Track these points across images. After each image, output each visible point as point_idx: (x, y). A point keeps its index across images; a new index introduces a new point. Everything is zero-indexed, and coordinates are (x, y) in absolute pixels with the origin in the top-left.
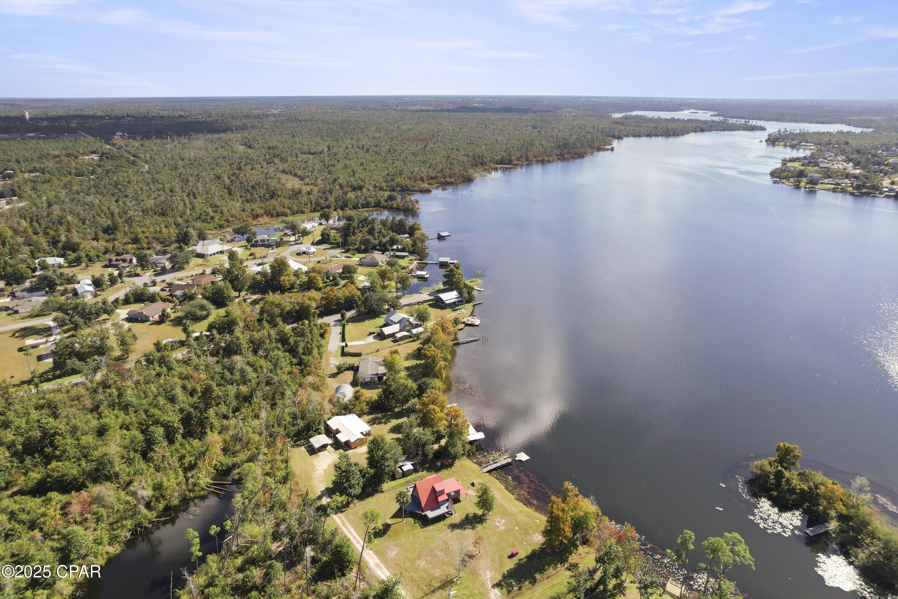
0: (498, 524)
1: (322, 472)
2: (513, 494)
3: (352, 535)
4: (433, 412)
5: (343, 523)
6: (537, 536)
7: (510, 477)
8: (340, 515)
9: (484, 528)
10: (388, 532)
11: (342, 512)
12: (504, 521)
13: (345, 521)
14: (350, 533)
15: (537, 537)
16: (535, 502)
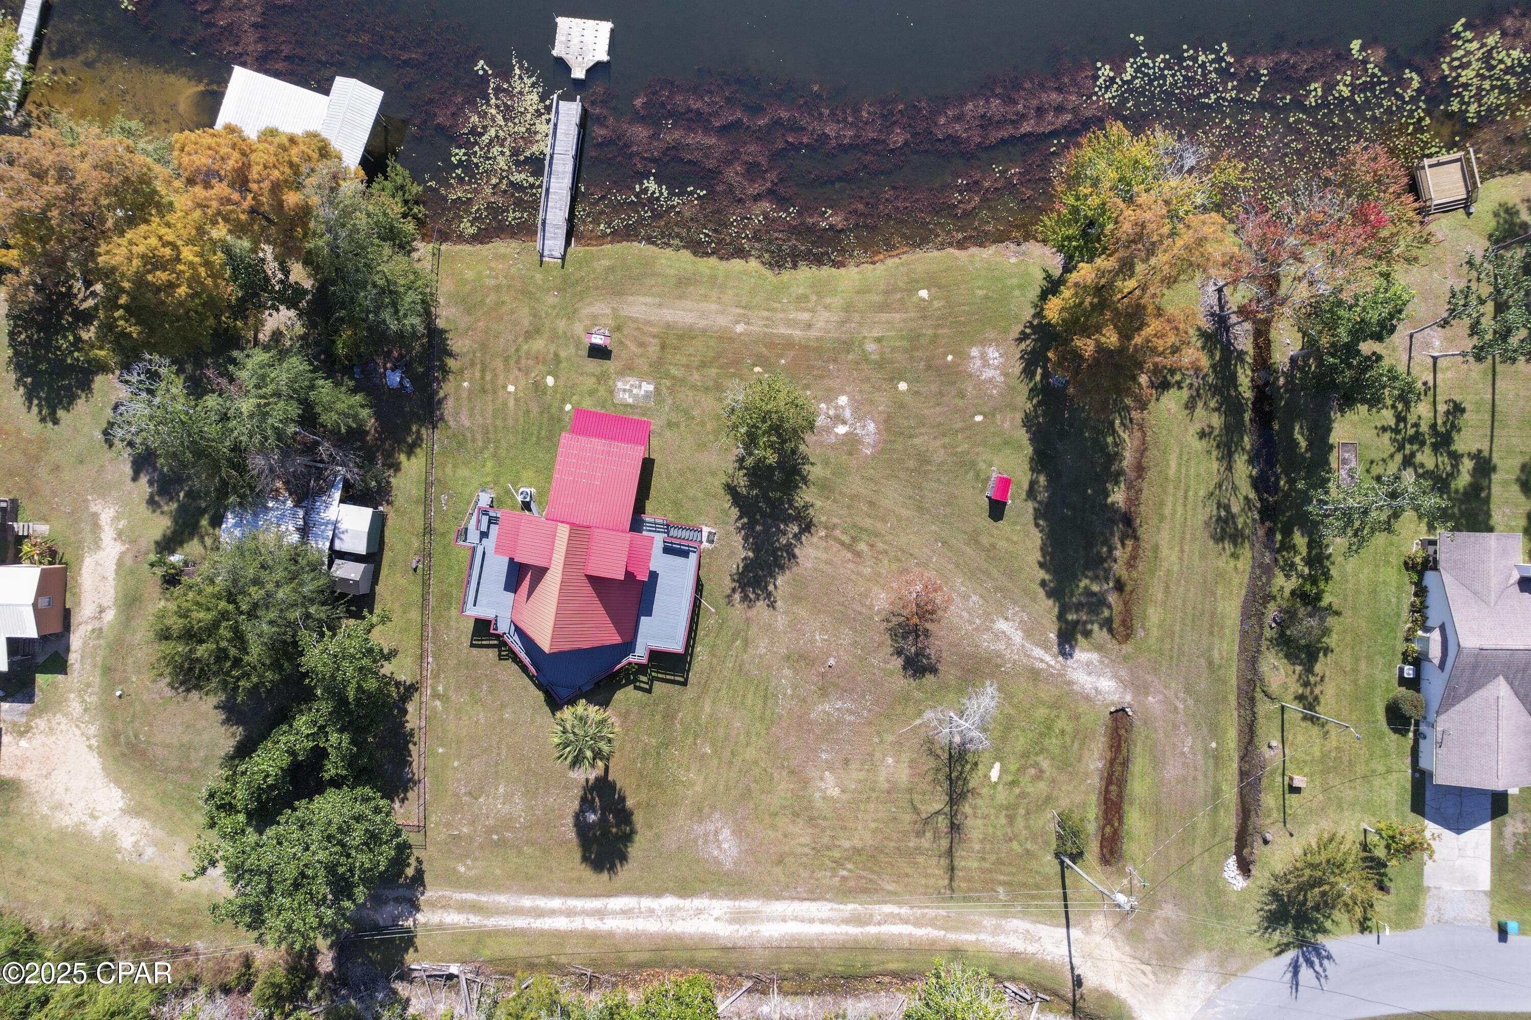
0: (841, 430)
1: (137, 824)
2: (741, 253)
3: (552, 913)
4: (162, 276)
5: (475, 908)
6: (983, 357)
7: (651, 185)
8: (430, 894)
9: (826, 488)
10: (629, 803)
11: (419, 879)
12: (843, 400)
13: (470, 896)
14: (540, 913)
15: (986, 364)
16: (833, 218)
